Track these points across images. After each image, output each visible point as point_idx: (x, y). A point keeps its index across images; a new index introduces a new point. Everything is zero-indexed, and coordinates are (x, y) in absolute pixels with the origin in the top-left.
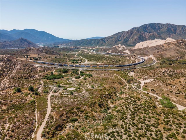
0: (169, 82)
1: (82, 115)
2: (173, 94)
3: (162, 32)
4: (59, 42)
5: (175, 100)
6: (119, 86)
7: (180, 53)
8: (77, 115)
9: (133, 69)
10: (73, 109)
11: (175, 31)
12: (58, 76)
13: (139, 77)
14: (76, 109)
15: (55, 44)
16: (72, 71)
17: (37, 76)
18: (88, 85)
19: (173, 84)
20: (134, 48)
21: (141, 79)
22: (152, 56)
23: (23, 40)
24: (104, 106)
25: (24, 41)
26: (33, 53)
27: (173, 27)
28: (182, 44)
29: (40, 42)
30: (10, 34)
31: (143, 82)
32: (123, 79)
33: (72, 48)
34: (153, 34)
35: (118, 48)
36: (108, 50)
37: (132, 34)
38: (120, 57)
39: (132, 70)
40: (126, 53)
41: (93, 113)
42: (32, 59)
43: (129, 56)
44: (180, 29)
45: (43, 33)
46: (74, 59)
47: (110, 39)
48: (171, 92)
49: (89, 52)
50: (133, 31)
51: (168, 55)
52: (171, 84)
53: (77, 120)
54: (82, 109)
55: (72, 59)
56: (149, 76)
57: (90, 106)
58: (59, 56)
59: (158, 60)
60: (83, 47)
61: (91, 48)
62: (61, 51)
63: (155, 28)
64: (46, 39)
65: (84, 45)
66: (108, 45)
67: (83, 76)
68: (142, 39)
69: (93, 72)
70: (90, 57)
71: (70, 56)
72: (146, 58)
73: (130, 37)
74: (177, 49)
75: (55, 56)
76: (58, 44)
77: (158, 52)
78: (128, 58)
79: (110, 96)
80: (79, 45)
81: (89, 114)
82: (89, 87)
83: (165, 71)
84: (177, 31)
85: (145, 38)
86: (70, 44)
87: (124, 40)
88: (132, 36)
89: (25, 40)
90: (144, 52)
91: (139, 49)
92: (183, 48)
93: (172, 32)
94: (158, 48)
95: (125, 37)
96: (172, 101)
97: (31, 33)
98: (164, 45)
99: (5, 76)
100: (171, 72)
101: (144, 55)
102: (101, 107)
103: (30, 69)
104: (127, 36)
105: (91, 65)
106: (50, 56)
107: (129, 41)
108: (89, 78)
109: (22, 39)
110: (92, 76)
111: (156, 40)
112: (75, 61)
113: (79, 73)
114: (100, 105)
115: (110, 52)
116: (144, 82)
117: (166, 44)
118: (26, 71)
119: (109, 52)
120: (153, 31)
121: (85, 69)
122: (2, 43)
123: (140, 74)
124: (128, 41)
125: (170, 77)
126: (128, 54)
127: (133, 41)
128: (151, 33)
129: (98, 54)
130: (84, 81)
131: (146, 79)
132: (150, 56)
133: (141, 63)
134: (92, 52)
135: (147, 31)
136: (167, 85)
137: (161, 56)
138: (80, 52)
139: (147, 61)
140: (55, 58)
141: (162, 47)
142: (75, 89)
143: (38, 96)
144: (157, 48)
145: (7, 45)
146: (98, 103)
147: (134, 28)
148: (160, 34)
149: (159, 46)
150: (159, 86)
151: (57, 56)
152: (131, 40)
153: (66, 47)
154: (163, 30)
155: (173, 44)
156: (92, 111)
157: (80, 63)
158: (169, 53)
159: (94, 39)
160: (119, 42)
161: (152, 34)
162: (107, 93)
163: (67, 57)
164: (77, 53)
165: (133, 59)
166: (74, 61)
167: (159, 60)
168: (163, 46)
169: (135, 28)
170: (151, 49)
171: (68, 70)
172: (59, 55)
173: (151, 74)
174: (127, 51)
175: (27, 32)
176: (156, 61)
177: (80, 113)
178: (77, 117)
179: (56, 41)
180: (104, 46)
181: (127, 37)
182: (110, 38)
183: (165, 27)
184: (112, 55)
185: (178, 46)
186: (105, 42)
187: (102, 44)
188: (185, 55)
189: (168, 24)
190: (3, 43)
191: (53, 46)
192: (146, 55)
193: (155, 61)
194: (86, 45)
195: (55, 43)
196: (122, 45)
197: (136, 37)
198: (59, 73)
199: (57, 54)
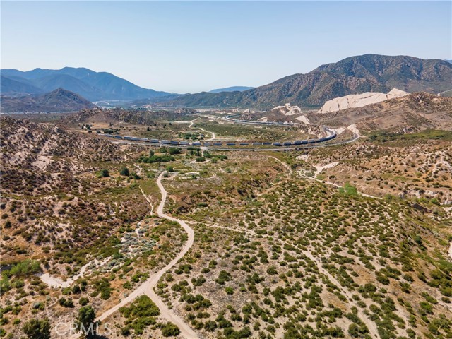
0: (362, 165)
1: (213, 200)
2: (363, 181)
3: (389, 76)
4: (145, 100)
5: (363, 188)
6: (275, 172)
7: (411, 121)
8: (206, 200)
9: (307, 149)
10: (200, 193)
11: (419, 72)
12: (164, 157)
13: (314, 162)
14: (205, 193)
15: (136, 102)
16: (189, 151)
17: (125, 157)
18: (221, 169)
19: (367, 167)
20: (319, 112)
21: (319, 164)
22: (353, 128)
23: (64, 95)
24: (247, 194)
25: (66, 97)
26: (98, 122)
27: (415, 65)
28: (421, 101)
29: (102, 100)
30: (28, 79)
31: (319, 169)
32: (284, 164)
33: (179, 112)
34: (367, 80)
35: (283, 112)
36: (262, 115)
37: (318, 79)
38: (286, 130)
39: (306, 151)
40: (299, 121)
41: (230, 198)
42: (102, 132)
43: (305, 128)
44: (431, 68)
45: (107, 78)
46: (187, 132)
47: (267, 93)
48: (361, 178)
49: (219, 119)
50: (320, 74)
51: (386, 124)
52: (365, 166)
53: (206, 205)
54: (212, 194)
55: (183, 132)
56: (332, 157)
57: (226, 191)
58: (154, 127)
59: (363, 133)
60: (204, 111)
61: (222, 113)
62: (155, 118)
63: (373, 66)
64: (113, 92)
65: (205, 105)
66: (262, 105)
67: (209, 157)
68: (339, 91)
69: (229, 153)
70: (221, 130)
71: (178, 128)
72: (340, 130)
73: (313, 87)
74: (408, 113)
75: (146, 127)
76: (145, 104)
77: (368, 119)
78: (304, 132)
79: (257, 183)
80: (194, 105)
81: (223, 200)
82: (223, 171)
83: (361, 149)
84: (424, 73)
85: (348, 89)
86: (174, 103)
87: (300, 93)
88: (318, 84)
89: (69, 94)
90: (338, 119)
91: (330, 113)
92: (423, 111)
93: (412, 76)
94: (369, 110)
95: (302, 87)
96: (359, 190)
97: (79, 78)
98: (384, 104)
99: (70, 156)
100: (371, 149)
101: (338, 125)
102: (242, 195)
103: (107, 148)
104: (306, 84)
105: (224, 142)
106: (136, 126)
107: (311, 97)
108: (222, 160)
109: (62, 91)
110: (226, 158)
111: (367, 94)
112: (191, 136)
113: (203, 154)
114: (240, 192)
115: (265, 121)
116: (322, 168)
117: (387, 102)
118: (99, 150)
119: (262, 120)
120: (367, 73)
121: (212, 148)
122: (16, 100)
123: (319, 156)
124: (308, 96)
125: (367, 158)
126: (303, 123)
127: (320, 96)
128: (362, 77)
129: (238, 125)
130: (214, 165)
131: (326, 163)
132: (349, 128)
133: (328, 139)
134: (226, 121)
135: (353, 73)
136: (357, 169)
137: (372, 126)
138: (199, 120)
139: (340, 136)
140: (148, 130)
141: (378, 108)
142: (198, 173)
143: (140, 180)
144: (367, 110)
145: (30, 105)
146: (236, 188)
147: (322, 67)
148: (384, 81)
149: (371, 106)
150: (346, 171)
151: (150, 127)
152: (315, 95)
153: (163, 109)
154: (391, 70)
155: (401, 101)
156: (227, 196)
157: (202, 139)
158: (390, 121)
159: (228, 91)
160: (289, 99)
161: (363, 80)
162: (252, 179)
163: (172, 129)
164: (192, 123)
165: (312, 133)
166: (188, 137)
167: (366, 134)
168: (381, 107)
169: (327, 66)
170: (354, 113)
171: (180, 149)
172: (155, 125)
173: (337, 155)
174: (303, 118)
175: (68, 74)
176: (359, 136)
177: (210, 198)
178: (207, 203)
179: (139, 97)
180: (252, 107)
181: (306, 88)
182: (266, 90)
183: (397, 65)
184: (268, 126)
185: (411, 107)
186: (255, 99)
187: (247, 104)
188: (421, 125)
189: (402, 56)
190: (20, 101)
191: (134, 107)
192: (342, 125)
193: (356, 136)
194: (212, 105)
195: (137, 100)
196: (292, 104)
197: (327, 87)
198: (164, 154)
199: (151, 123)
